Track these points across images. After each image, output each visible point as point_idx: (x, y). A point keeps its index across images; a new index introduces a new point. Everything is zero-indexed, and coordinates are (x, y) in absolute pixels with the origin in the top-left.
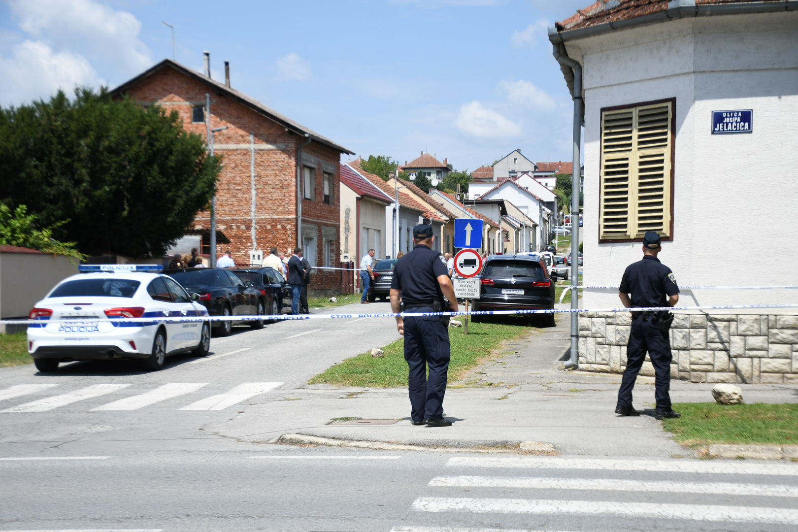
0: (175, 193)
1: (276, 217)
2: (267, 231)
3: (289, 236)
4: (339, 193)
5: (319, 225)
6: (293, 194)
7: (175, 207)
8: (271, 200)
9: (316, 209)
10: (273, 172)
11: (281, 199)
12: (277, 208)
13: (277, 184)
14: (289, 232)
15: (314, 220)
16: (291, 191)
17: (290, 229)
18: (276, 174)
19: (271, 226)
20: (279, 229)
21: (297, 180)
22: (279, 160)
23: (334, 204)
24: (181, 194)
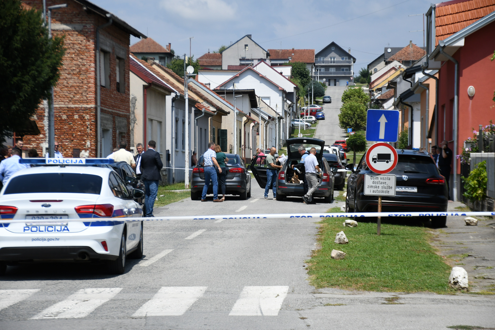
0: (21, 78)
1: (73, 106)
2: (62, 121)
3: (88, 128)
4: (129, 81)
5: (114, 115)
6: (92, 81)
7: (21, 94)
8: (67, 87)
9: (111, 97)
10: (69, 55)
11: (78, 86)
12: (74, 96)
13: (74, 70)
14: (88, 123)
15: (110, 110)
16: (90, 78)
17: (89, 120)
18: (72, 58)
19: (67, 115)
20: (76, 119)
21: (96, 65)
22: (76, 42)
23: (125, 93)
24: (27, 79)
